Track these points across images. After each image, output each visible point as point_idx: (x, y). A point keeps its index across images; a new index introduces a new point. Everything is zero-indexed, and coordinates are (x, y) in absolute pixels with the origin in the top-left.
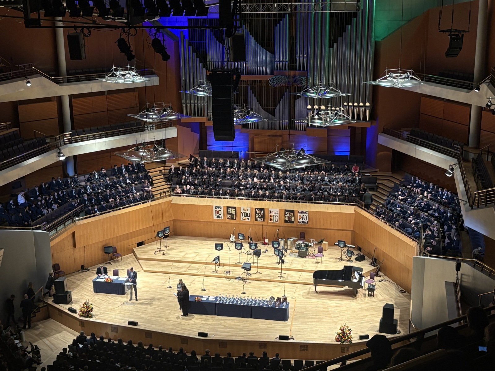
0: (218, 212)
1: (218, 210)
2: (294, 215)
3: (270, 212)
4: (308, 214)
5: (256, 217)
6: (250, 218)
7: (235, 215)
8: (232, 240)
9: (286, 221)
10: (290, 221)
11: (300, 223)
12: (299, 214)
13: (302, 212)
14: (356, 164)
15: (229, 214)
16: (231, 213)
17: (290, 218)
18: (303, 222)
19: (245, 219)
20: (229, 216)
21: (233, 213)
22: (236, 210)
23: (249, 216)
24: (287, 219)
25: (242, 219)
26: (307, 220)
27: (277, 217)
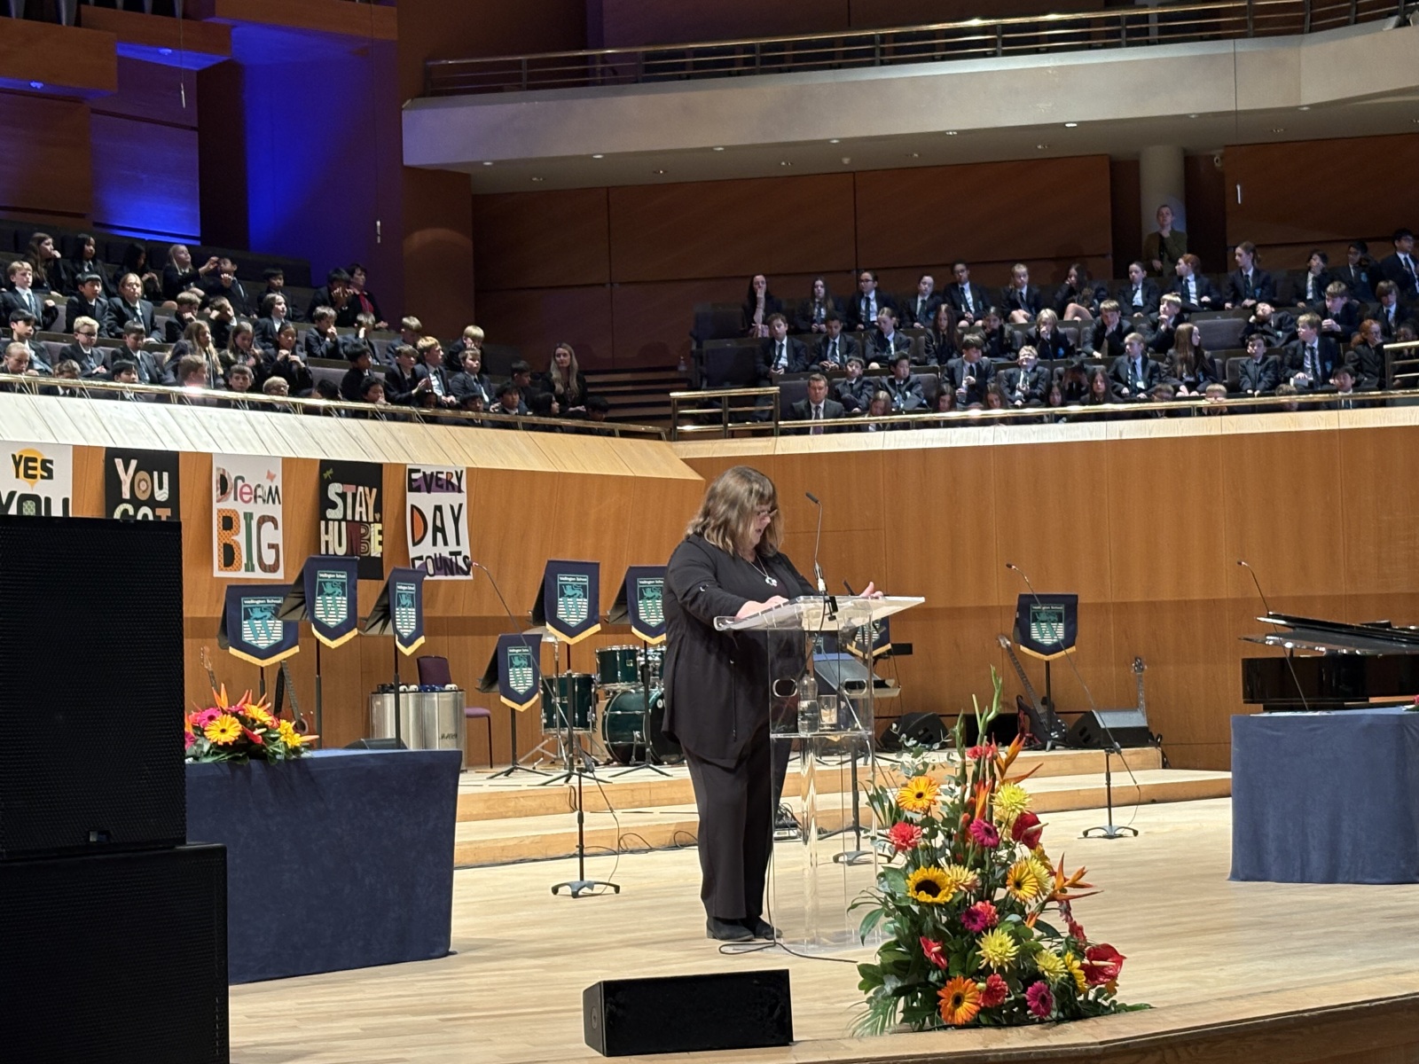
2: (378, 507)
3: (223, 482)
4: (462, 498)
12: (413, 498)
17: (356, 531)
18: (444, 565)
24: (337, 543)
26: (465, 549)
27: (268, 533)
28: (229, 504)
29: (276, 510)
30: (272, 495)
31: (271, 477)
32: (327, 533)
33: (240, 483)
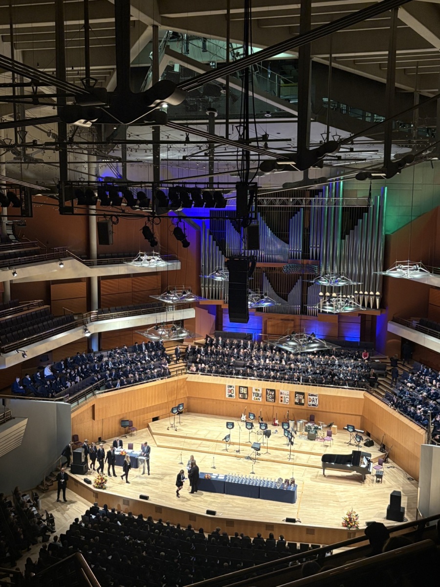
0: (230, 391)
1: (230, 389)
2: (304, 397)
3: (281, 393)
4: (317, 397)
5: (267, 397)
6: (261, 398)
7: (246, 395)
8: (243, 420)
9: (296, 403)
10: (300, 403)
11: (310, 405)
12: (309, 397)
13: (312, 395)
14: (366, 350)
15: (241, 394)
16: (242, 392)
17: (300, 400)
18: (313, 405)
19: (257, 399)
20: (240, 395)
21: (245, 393)
22: (247, 390)
23: (260, 396)
24: (297, 401)
25: (253, 399)
26: (317, 403)
27: (287, 399)
28: (282, 395)
29: (288, 397)
31: (288, 393)
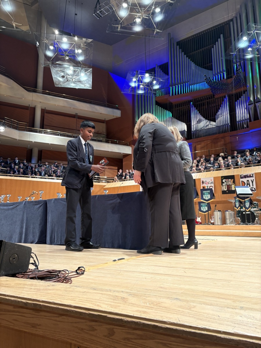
2: (234, 182)
3: (203, 182)
4: (254, 178)
9: (224, 192)
10: (229, 191)
12: (241, 180)
13: (246, 177)
17: (229, 187)
24: (225, 189)
26: (255, 187)
28: (204, 185)
29: (213, 185)
30: (212, 183)
31: (211, 180)
32: (223, 187)
33: (206, 182)
